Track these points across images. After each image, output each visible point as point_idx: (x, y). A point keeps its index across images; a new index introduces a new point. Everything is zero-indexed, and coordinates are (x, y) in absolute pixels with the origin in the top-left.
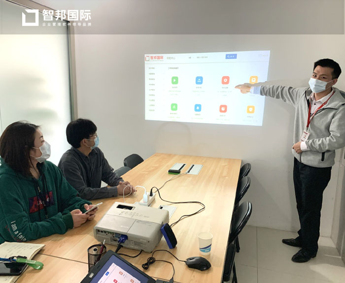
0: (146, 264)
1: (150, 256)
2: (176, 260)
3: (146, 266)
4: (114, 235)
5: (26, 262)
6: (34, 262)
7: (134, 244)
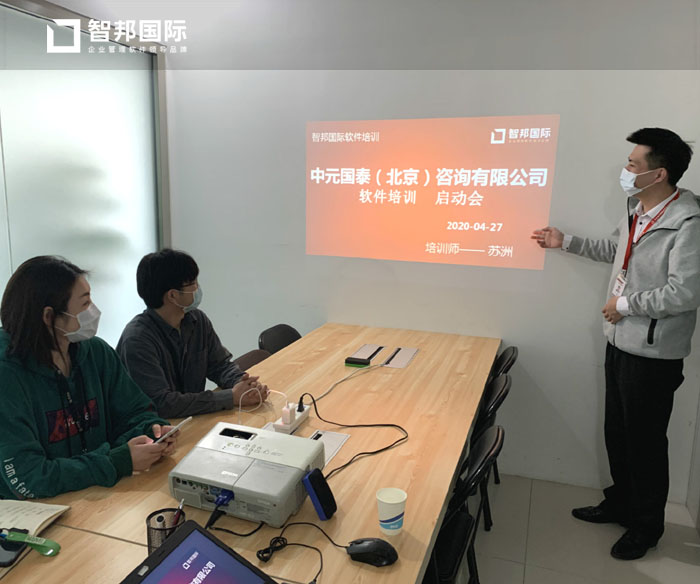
0: (266, 551)
1: (277, 534)
2: (330, 544)
3: (265, 556)
4: (209, 491)
5: (26, 541)
6: (42, 541)
7: (246, 509)
